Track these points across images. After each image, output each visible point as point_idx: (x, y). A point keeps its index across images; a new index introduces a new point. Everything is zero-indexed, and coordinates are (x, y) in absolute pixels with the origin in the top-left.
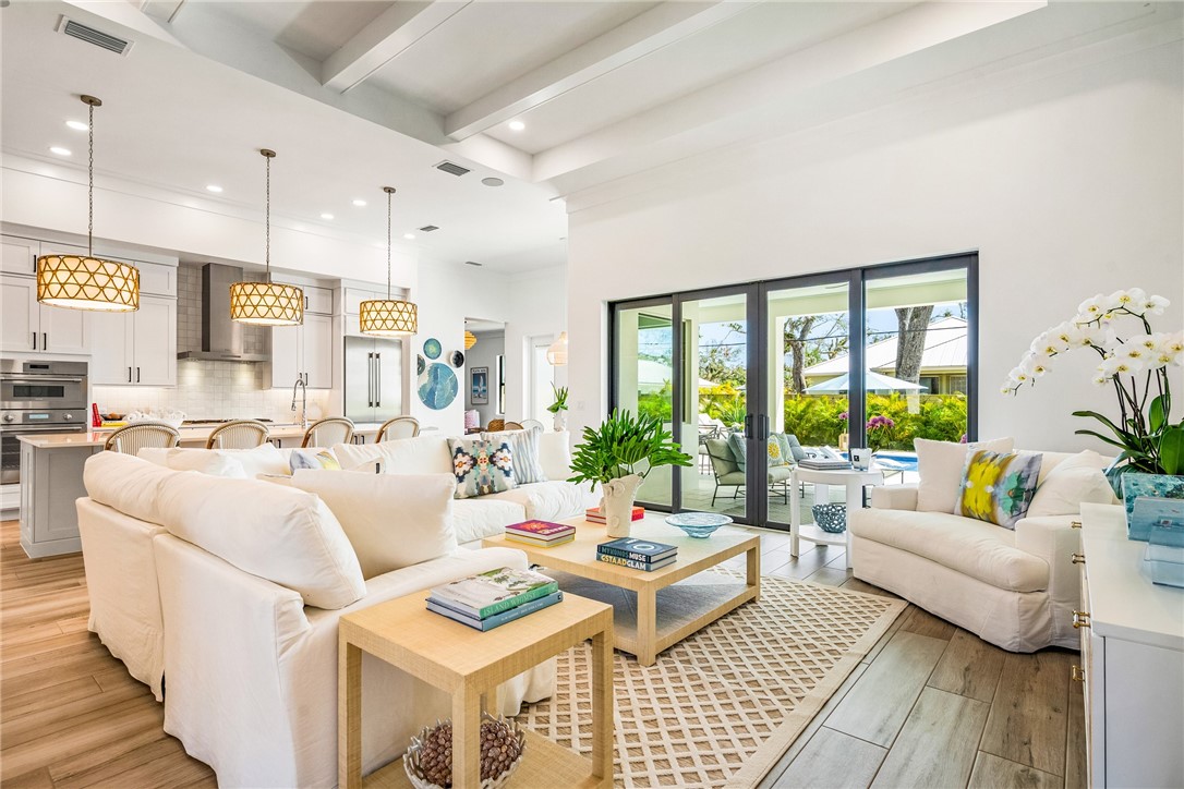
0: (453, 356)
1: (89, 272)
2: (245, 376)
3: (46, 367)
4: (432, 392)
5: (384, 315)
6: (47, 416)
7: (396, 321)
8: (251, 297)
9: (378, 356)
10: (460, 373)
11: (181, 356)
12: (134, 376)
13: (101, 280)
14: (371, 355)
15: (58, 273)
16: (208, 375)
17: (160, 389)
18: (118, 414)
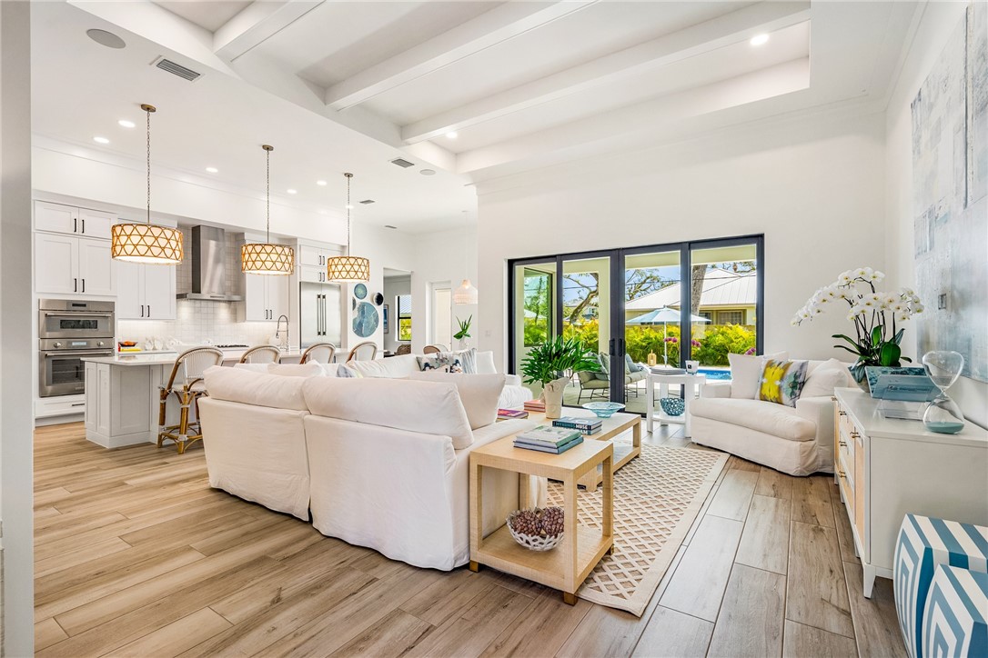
0: (375, 297)
1: (154, 236)
2: (223, 312)
3: (85, 305)
4: (360, 324)
5: (348, 267)
6: (85, 344)
7: (356, 272)
8: (261, 255)
9: (324, 297)
10: (380, 309)
11: (180, 297)
12: (145, 312)
13: (163, 242)
14: (319, 296)
15: (131, 237)
16: (196, 312)
17: (161, 322)
18: (132, 341)
